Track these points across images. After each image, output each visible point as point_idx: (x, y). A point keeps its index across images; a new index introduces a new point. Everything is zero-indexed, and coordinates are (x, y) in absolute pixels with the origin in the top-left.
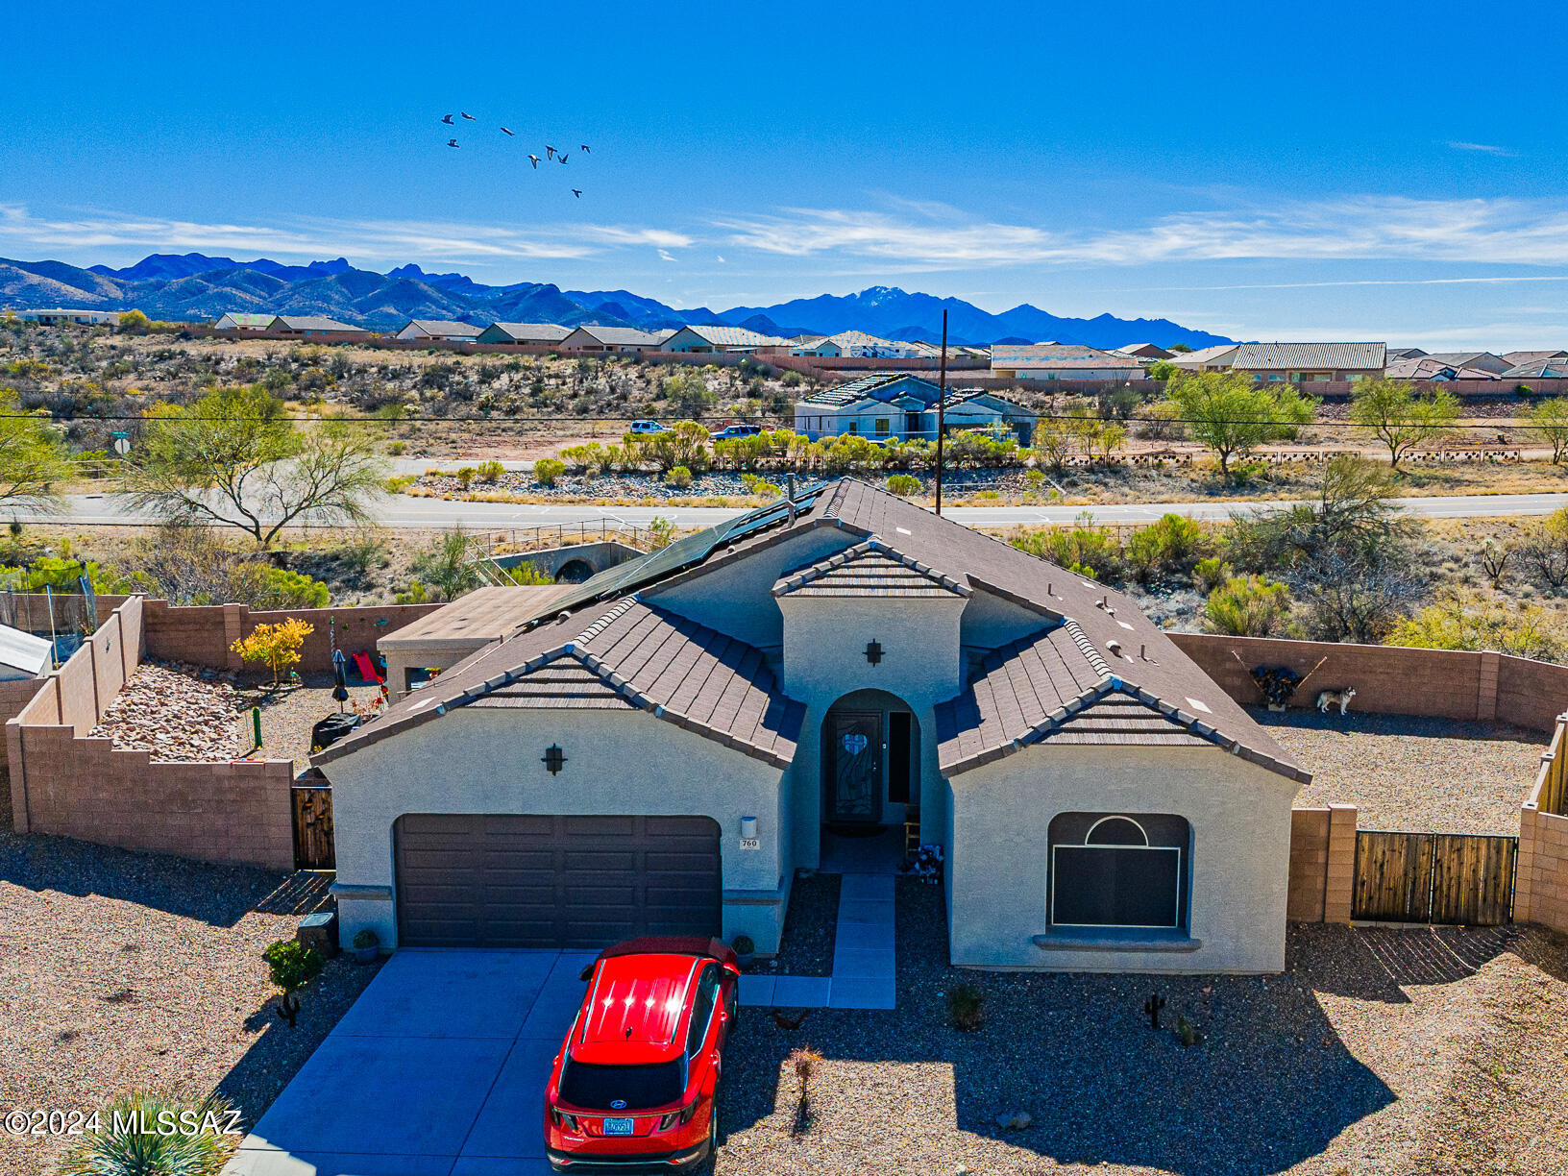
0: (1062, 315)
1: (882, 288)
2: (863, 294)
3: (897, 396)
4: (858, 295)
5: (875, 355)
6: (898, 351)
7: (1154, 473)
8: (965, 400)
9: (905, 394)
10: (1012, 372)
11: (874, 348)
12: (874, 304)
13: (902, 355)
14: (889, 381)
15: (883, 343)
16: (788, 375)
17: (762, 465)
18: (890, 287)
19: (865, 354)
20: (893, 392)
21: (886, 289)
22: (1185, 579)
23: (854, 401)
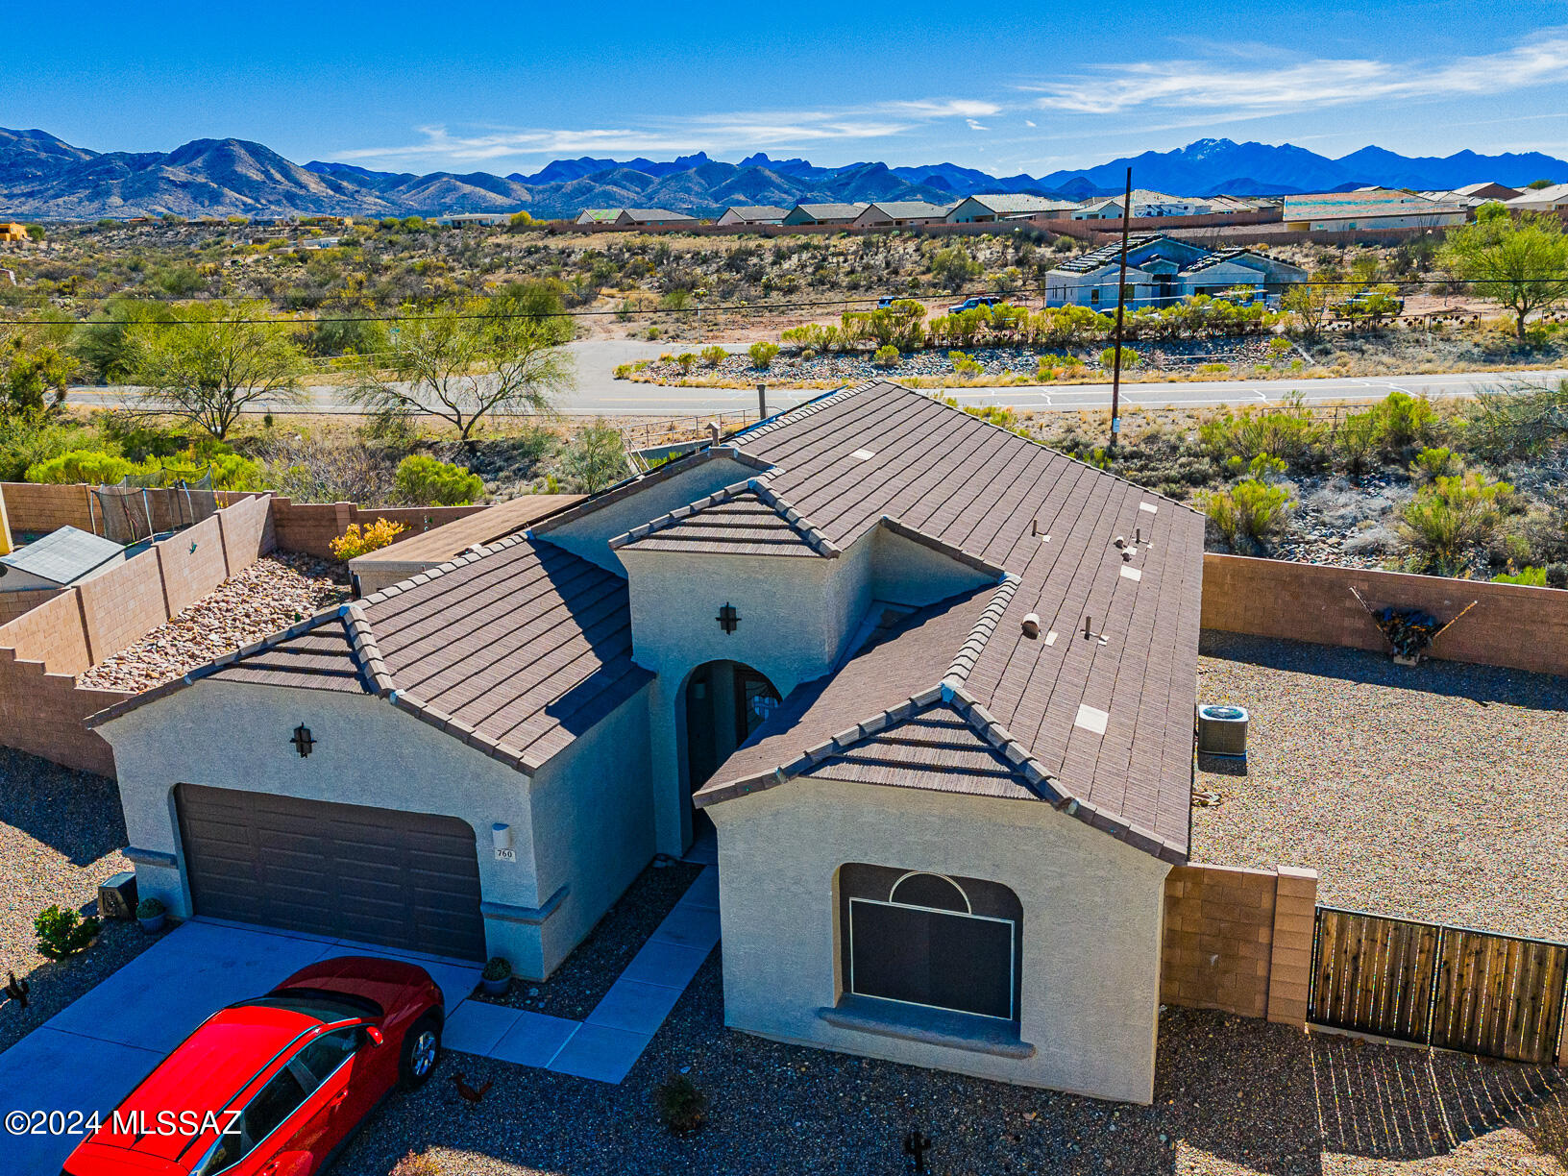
0: (1412, 154)
1: (1210, 140)
2: (1189, 148)
3: (1149, 260)
4: (1183, 150)
5: (1160, 214)
6: (1186, 208)
7: (1429, 337)
8: (1223, 260)
9: (1157, 257)
10: (1307, 224)
11: (1159, 207)
12: (1200, 157)
13: (1191, 212)
14: (1142, 243)
15: (1169, 200)
16: (1061, 239)
17: (978, 340)
18: (1218, 138)
19: (1149, 214)
20: (1145, 255)
21: (1214, 141)
22: (1401, 471)
23: (1097, 267)
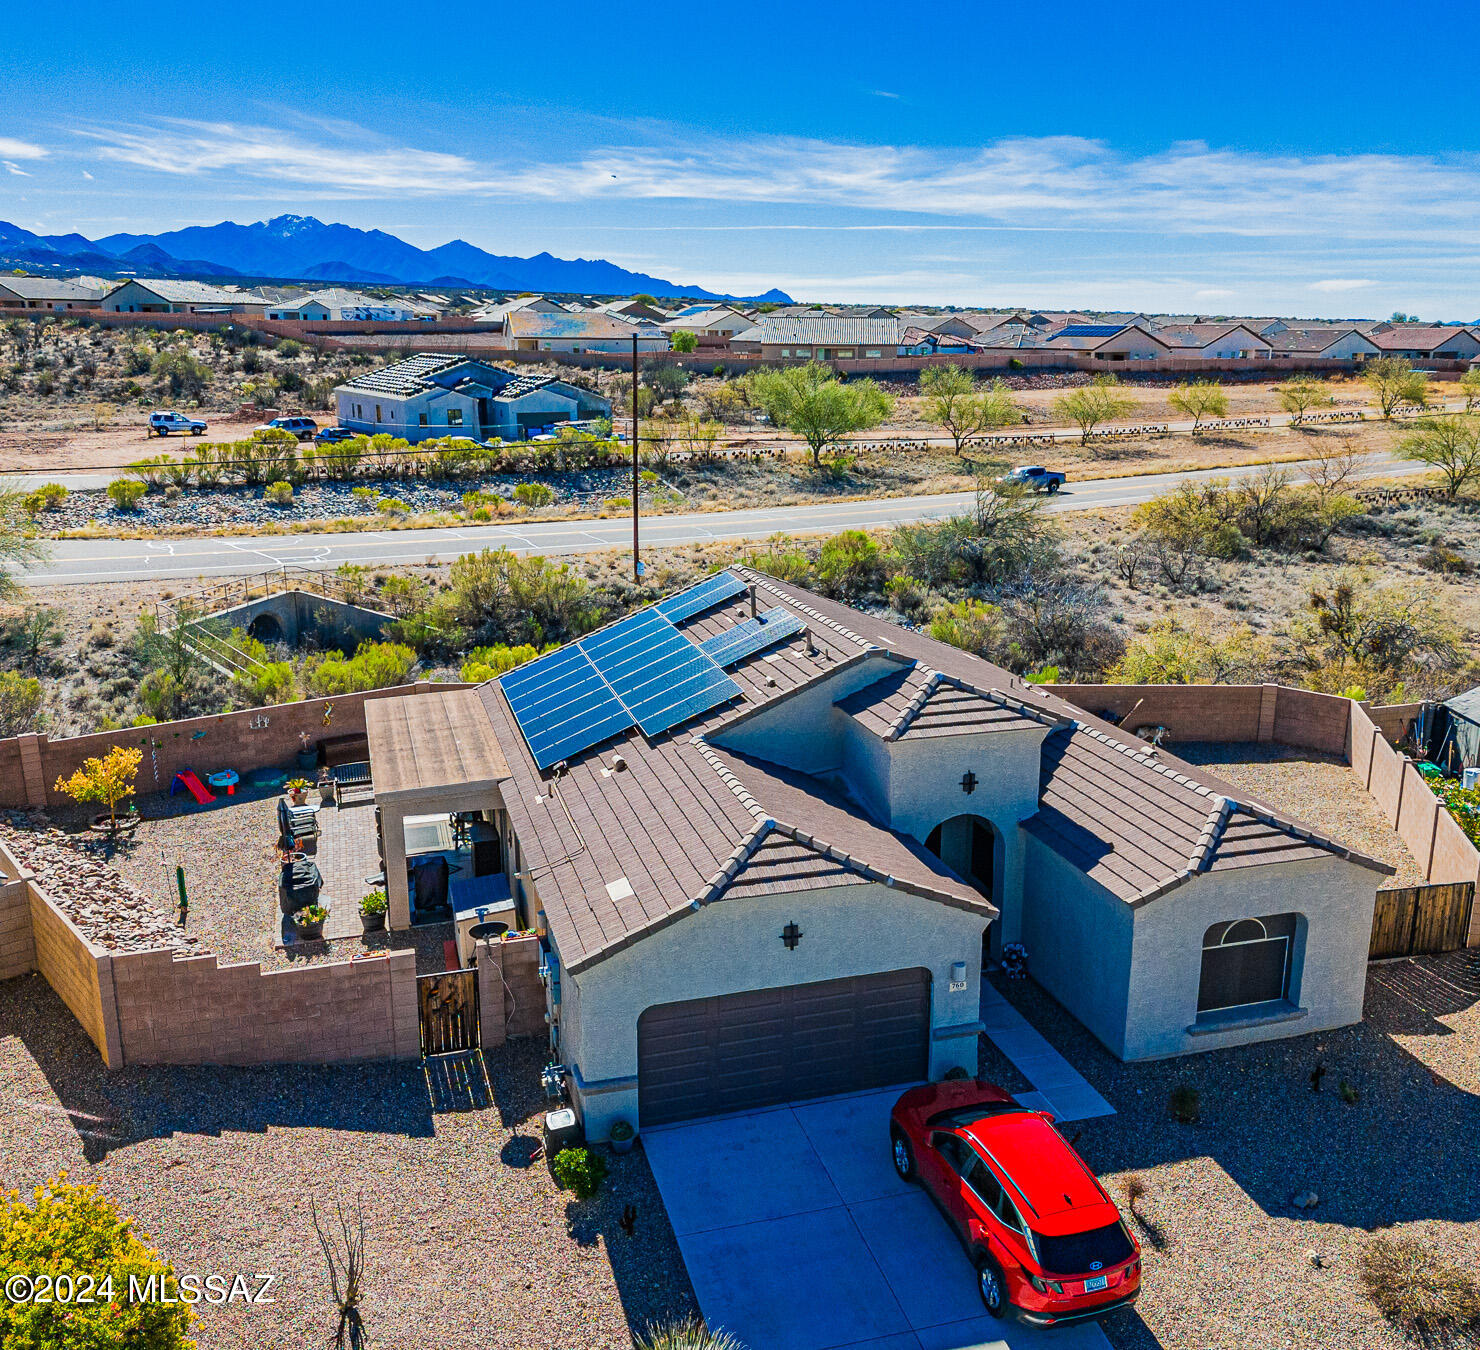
0: (499, 254)
1: (294, 217)
2: (273, 222)
3: (460, 382)
4: (266, 224)
5: (369, 317)
6: (393, 313)
8: (538, 387)
9: (470, 381)
10: (533, 343)
11: (367, 310)
12: (286, 234)
14: (449, 365)
15: (376, 305)
18: (304, 215)
19: (358, 316)
20: (457, 376)
21: (298, 218)
23: (421, 390)
